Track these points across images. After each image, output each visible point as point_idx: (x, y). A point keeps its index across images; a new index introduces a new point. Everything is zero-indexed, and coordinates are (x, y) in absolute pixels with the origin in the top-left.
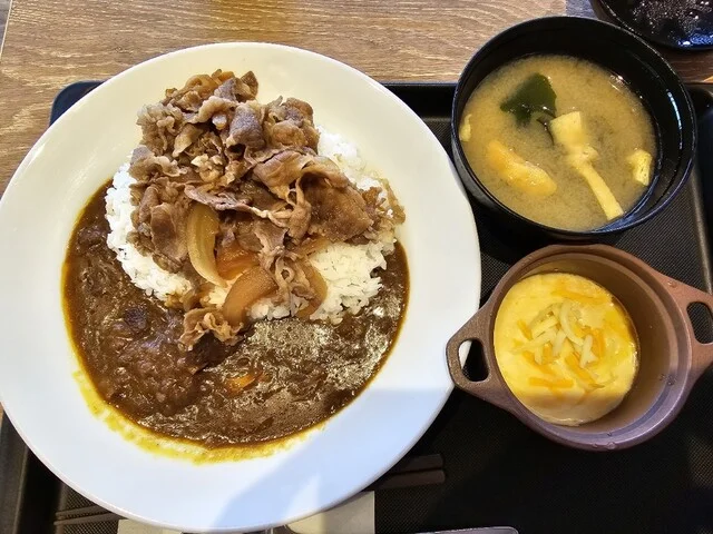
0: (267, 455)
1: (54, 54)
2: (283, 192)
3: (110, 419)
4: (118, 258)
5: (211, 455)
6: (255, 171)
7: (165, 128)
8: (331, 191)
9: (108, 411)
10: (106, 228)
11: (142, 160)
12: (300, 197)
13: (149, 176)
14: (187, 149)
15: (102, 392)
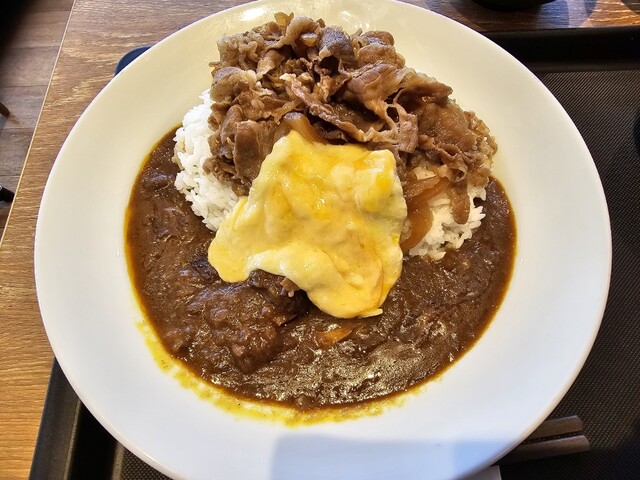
2: (380, 107)
3: (180, 375)
4: (188, 198)
6: (349, 85)
7: (247, 53)
8: (431, 107)
9: (177, 367)
10: (176, 169)
11: (228, 77)
12: (401, 111)
13: (230, 98)
14: (271, 72)
15: (167, 344)
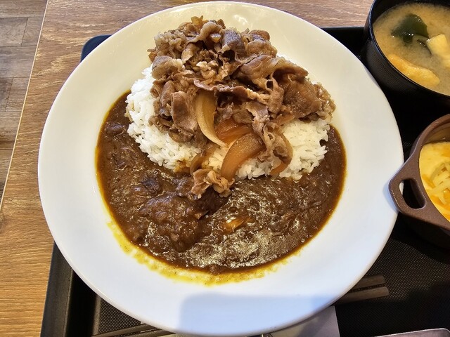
0: (260, 277)
1: (78, 24)
2: (262, 82)
3: (138, 256)
4: (138, 141)
5: (217, 278)
6: (242, 69)
7: (174, 46)
8: (294, 82)
9: (135, 250)
10: (128, 122)
11: (164, 63)
12: (275, 84)
13: (166, 77)
14: (191, 59)
15: (129, 237)
